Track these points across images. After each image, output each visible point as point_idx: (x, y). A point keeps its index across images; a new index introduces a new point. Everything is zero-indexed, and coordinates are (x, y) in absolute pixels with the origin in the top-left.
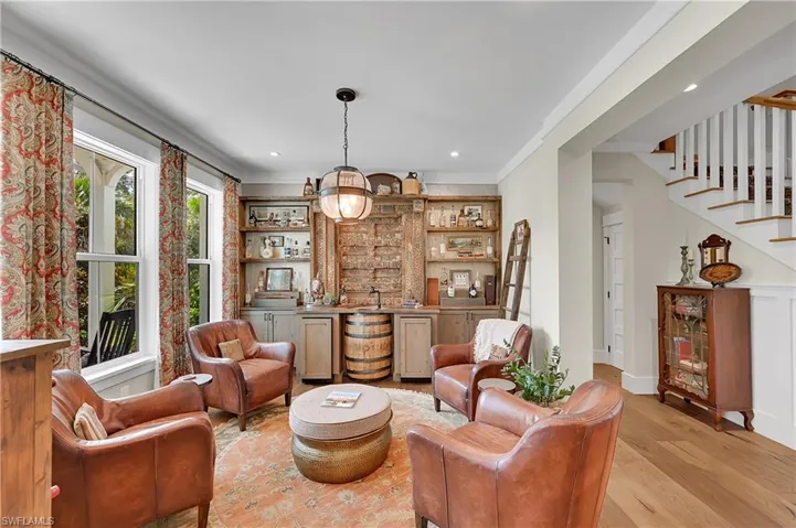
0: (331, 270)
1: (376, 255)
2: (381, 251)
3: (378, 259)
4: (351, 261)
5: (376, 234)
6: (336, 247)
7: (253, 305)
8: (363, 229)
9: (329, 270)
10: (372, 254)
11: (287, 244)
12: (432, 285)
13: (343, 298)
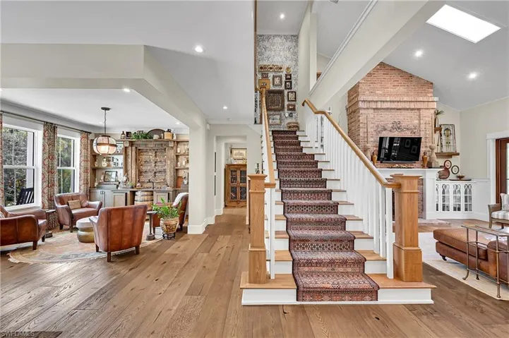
0: (134, 172)
1: (155, 166)
2: (158, 164)
3: (157, 167)
4: (144, 168)
5: (156, 156)
6: (136, 162)
7: (98, 187)
8: (150, 154)
9: (133, 172)
10: (153, 165)
11: (115, 161)
12: (179, 179)
13: (138, 185)
